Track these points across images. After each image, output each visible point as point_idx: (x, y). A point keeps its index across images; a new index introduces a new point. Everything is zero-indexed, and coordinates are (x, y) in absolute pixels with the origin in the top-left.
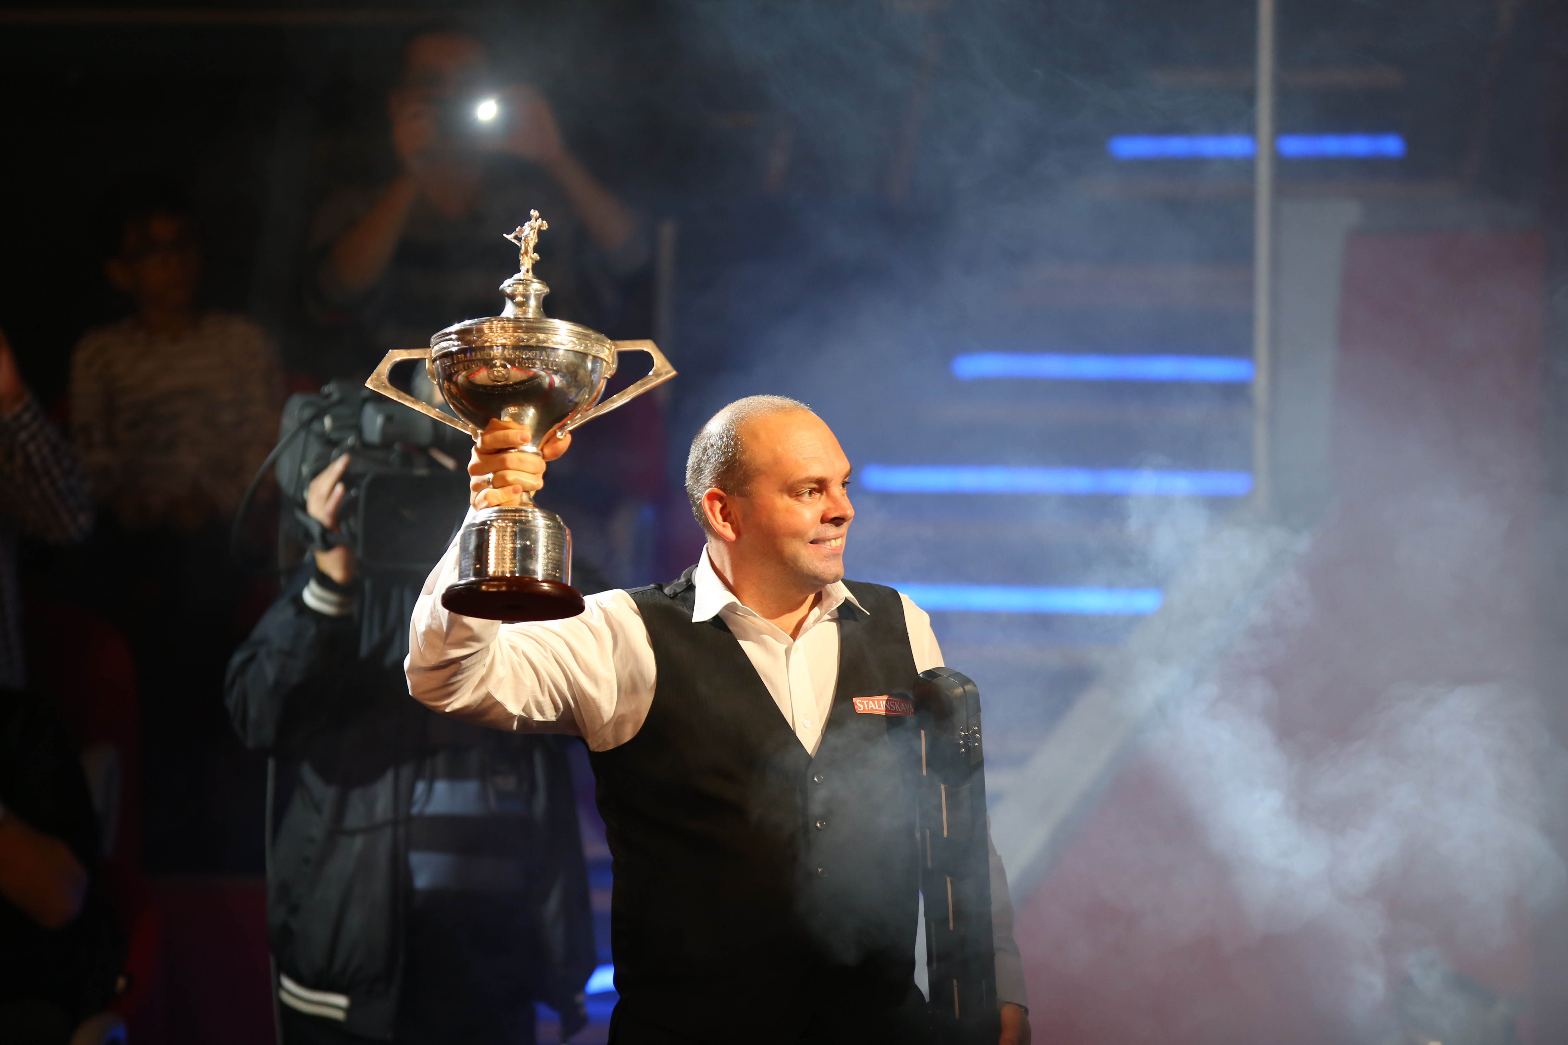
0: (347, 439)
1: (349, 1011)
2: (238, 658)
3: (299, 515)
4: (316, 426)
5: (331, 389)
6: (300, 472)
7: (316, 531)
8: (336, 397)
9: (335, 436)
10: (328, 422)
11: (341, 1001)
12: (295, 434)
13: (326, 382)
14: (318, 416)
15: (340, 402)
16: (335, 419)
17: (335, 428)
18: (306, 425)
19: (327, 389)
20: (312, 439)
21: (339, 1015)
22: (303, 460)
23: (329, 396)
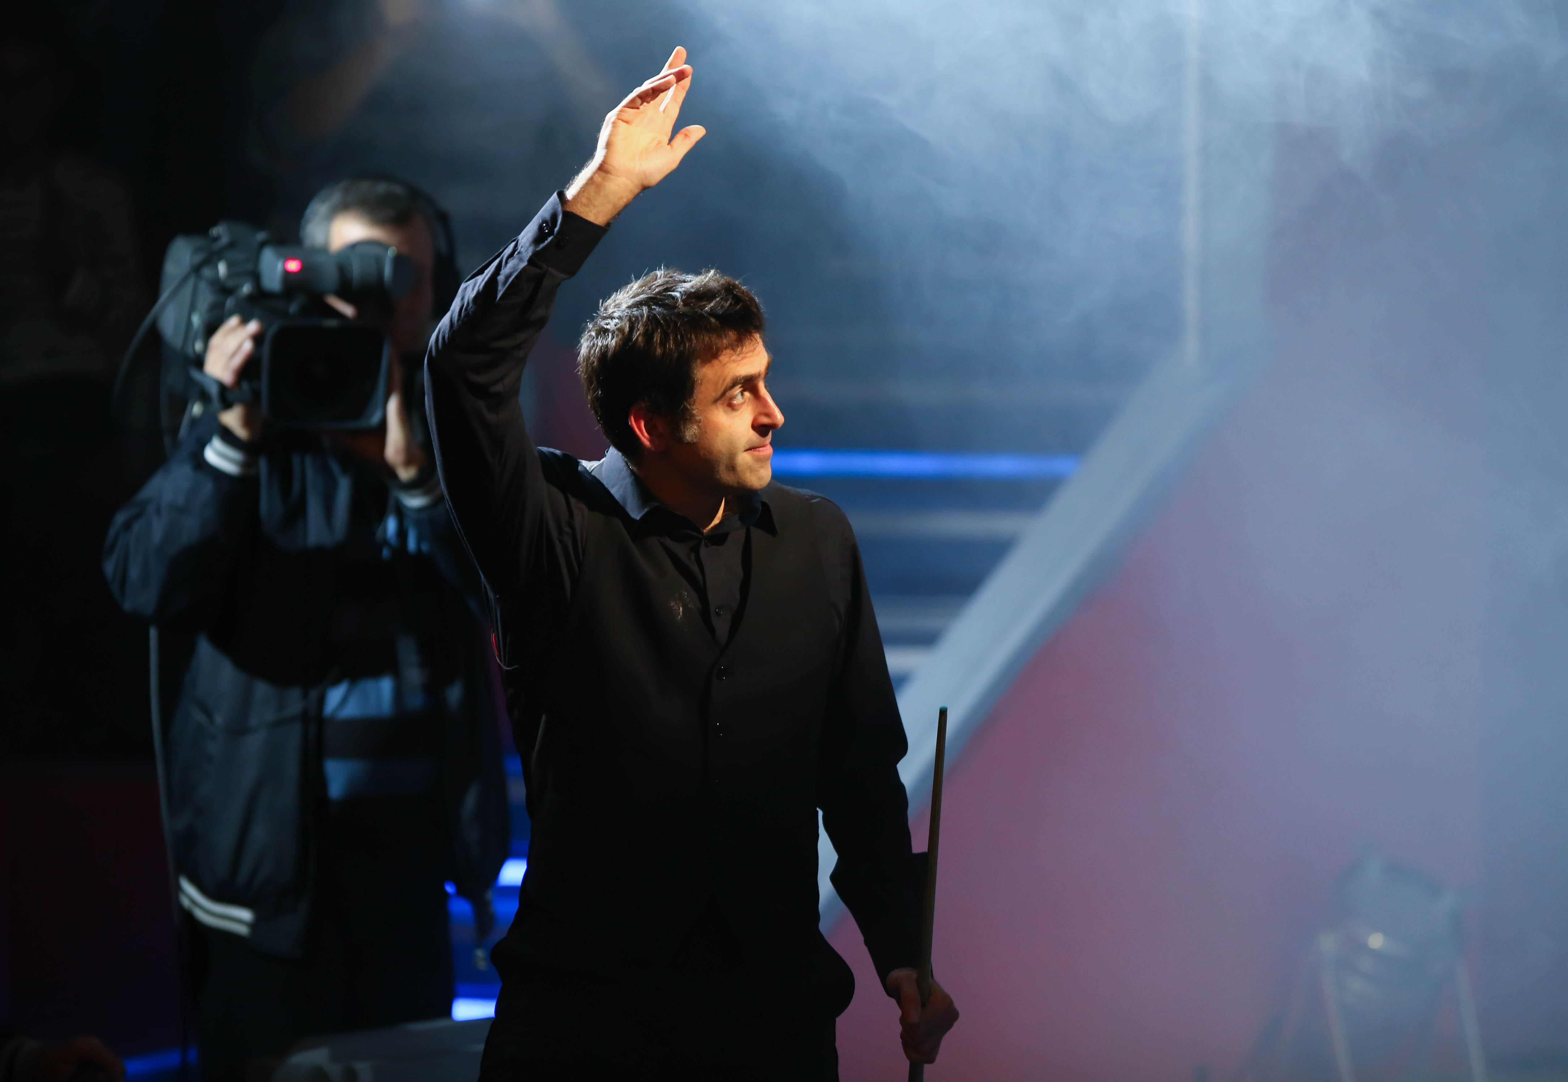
0: (242, 286)
1: (253, 926)
2: (120, 518)
3: (195, 374)
4: (207, 272)
5: (221, 231)
6: (189, 322)
7: (214, 390)
8: (225, 240)
9: (231, 283)
10: (222, 268)
11: (245, 915)
12: (184, 281)
13: (214, 223)
14: (210, 260)
15: (232, 245)
16: (230, 265)
17: (230, 275)
18: (196, 270)
19: (215, 231)
20: (203, 286)
21: (243, 930)
22: (192, 308)
23: (216, 239)
